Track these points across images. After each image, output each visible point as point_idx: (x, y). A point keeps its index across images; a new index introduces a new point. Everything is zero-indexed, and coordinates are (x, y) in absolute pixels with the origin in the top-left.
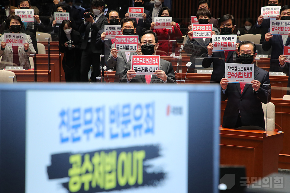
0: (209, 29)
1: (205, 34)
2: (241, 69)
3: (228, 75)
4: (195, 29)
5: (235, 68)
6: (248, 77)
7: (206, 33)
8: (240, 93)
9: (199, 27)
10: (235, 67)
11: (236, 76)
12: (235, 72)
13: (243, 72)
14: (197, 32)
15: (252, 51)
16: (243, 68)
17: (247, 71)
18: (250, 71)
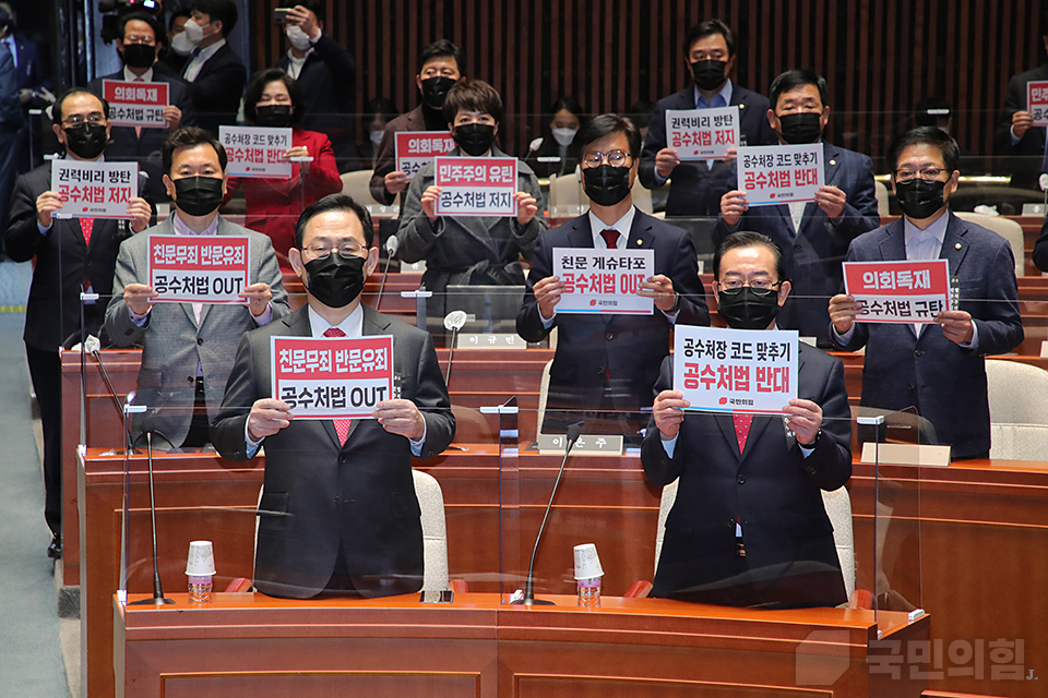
0: (504, 180)
1: (488, 199)
2: (742, 354)
3: (686, 375)
4: (446, 176)
5: (716, 349)
6: (772, 387)
7: (492, 195)
8: (736, 453)
9: (463, 171)
10: (719, 343)
11: (722, 382)
12: (715, 364)
13: (754, 364)
14: (454, 190)
15: (771, 275)
16: (753, 348)
17: (769, 363)
18: (780, 362)
